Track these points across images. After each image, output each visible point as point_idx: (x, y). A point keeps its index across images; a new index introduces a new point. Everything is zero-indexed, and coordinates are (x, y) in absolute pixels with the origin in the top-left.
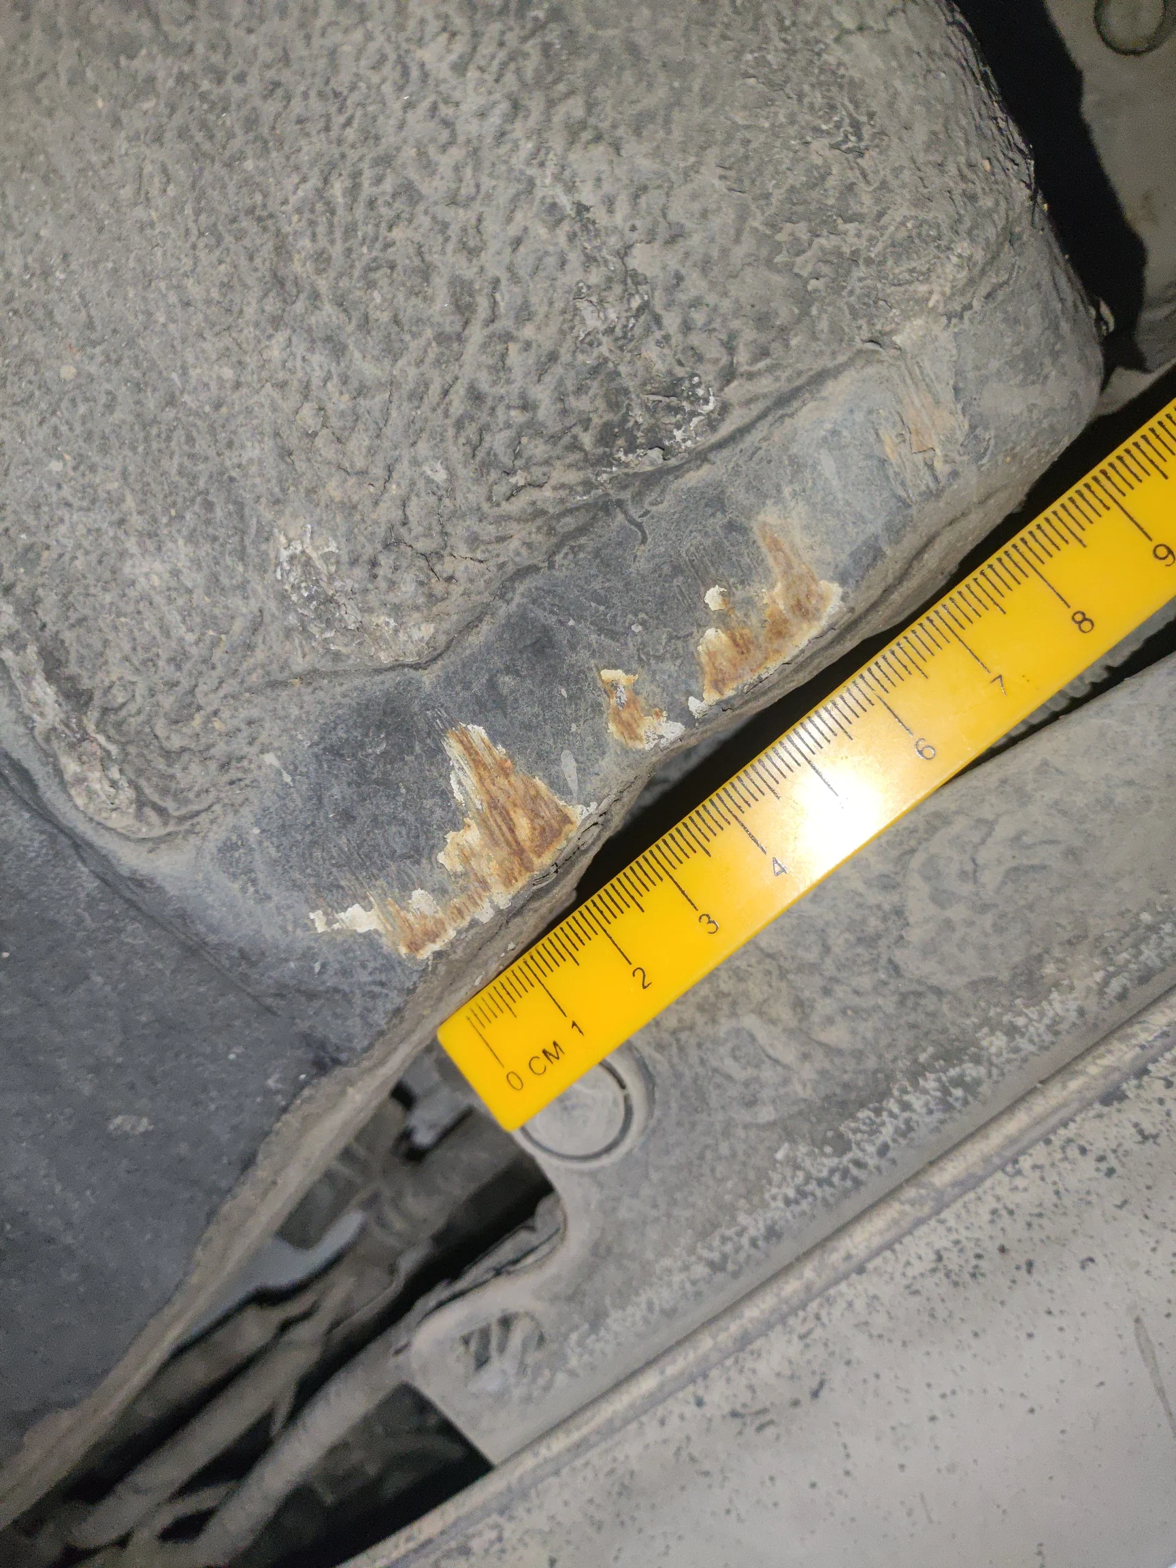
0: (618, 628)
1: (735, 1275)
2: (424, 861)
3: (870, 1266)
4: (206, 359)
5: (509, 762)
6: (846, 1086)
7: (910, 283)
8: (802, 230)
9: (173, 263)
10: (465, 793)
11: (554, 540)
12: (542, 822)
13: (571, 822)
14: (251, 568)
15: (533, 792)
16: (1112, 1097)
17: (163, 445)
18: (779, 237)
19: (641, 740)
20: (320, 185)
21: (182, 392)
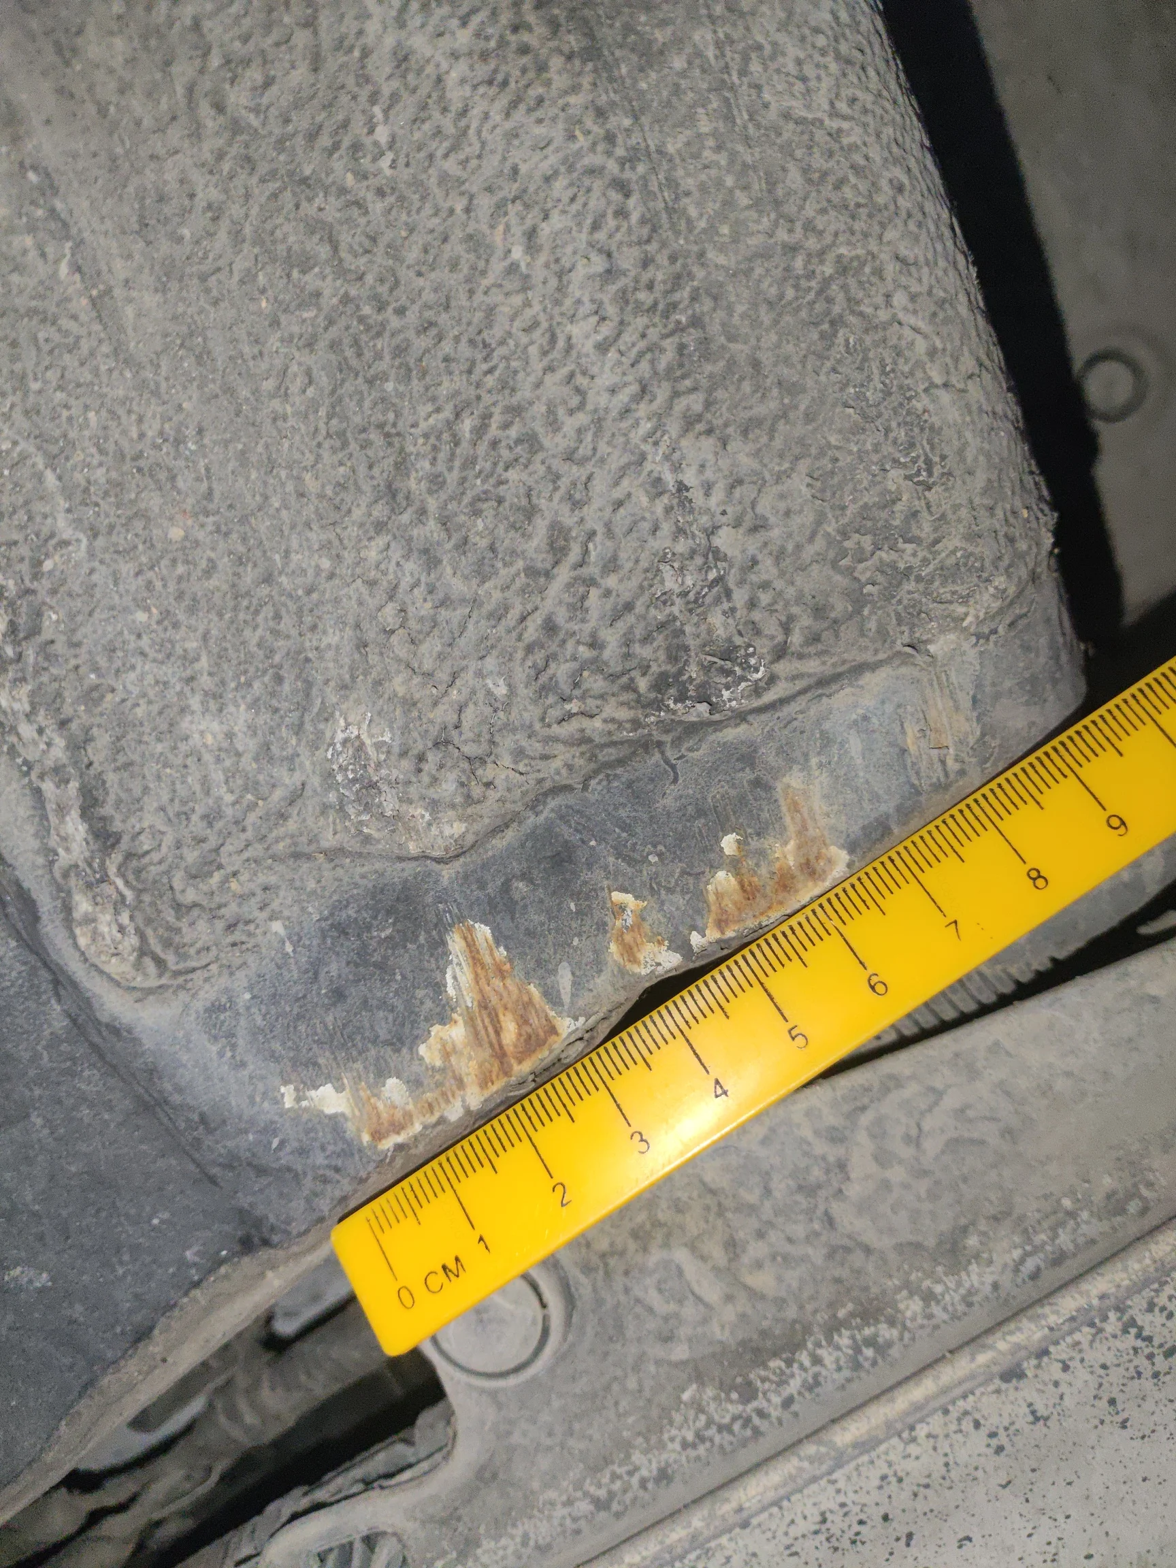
0: (637, 856)
1: (618, 1515)
2: (405, 1050)
3: (754, 1521)
4: (309, 548)
5: (508, 966)
6: (764, 1334)
7: (951, 602)
8: (867, 542)
9: (297, 456)
10: (457, 987)
11: (593, 766)
12: (529, 1030)
13: (556, 1033)
14: (303, 743)
15: (526, 999)
16: (1013, 1374)
17: (249, 617)
18: (847, 544)
19: (639, 963)
20: (452, 417)
21: (280, 573)
